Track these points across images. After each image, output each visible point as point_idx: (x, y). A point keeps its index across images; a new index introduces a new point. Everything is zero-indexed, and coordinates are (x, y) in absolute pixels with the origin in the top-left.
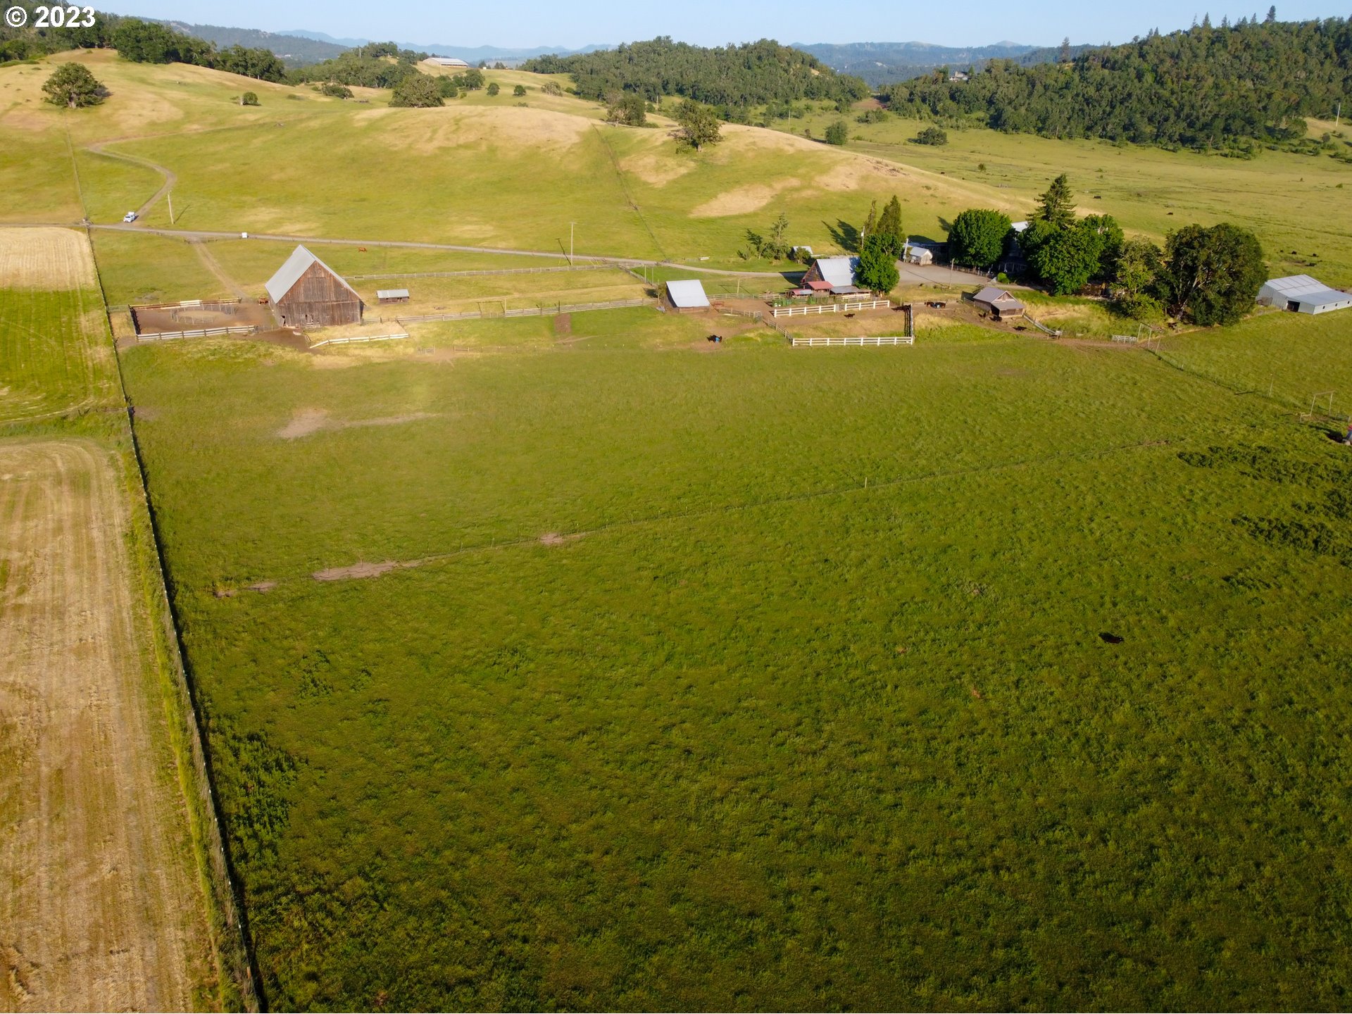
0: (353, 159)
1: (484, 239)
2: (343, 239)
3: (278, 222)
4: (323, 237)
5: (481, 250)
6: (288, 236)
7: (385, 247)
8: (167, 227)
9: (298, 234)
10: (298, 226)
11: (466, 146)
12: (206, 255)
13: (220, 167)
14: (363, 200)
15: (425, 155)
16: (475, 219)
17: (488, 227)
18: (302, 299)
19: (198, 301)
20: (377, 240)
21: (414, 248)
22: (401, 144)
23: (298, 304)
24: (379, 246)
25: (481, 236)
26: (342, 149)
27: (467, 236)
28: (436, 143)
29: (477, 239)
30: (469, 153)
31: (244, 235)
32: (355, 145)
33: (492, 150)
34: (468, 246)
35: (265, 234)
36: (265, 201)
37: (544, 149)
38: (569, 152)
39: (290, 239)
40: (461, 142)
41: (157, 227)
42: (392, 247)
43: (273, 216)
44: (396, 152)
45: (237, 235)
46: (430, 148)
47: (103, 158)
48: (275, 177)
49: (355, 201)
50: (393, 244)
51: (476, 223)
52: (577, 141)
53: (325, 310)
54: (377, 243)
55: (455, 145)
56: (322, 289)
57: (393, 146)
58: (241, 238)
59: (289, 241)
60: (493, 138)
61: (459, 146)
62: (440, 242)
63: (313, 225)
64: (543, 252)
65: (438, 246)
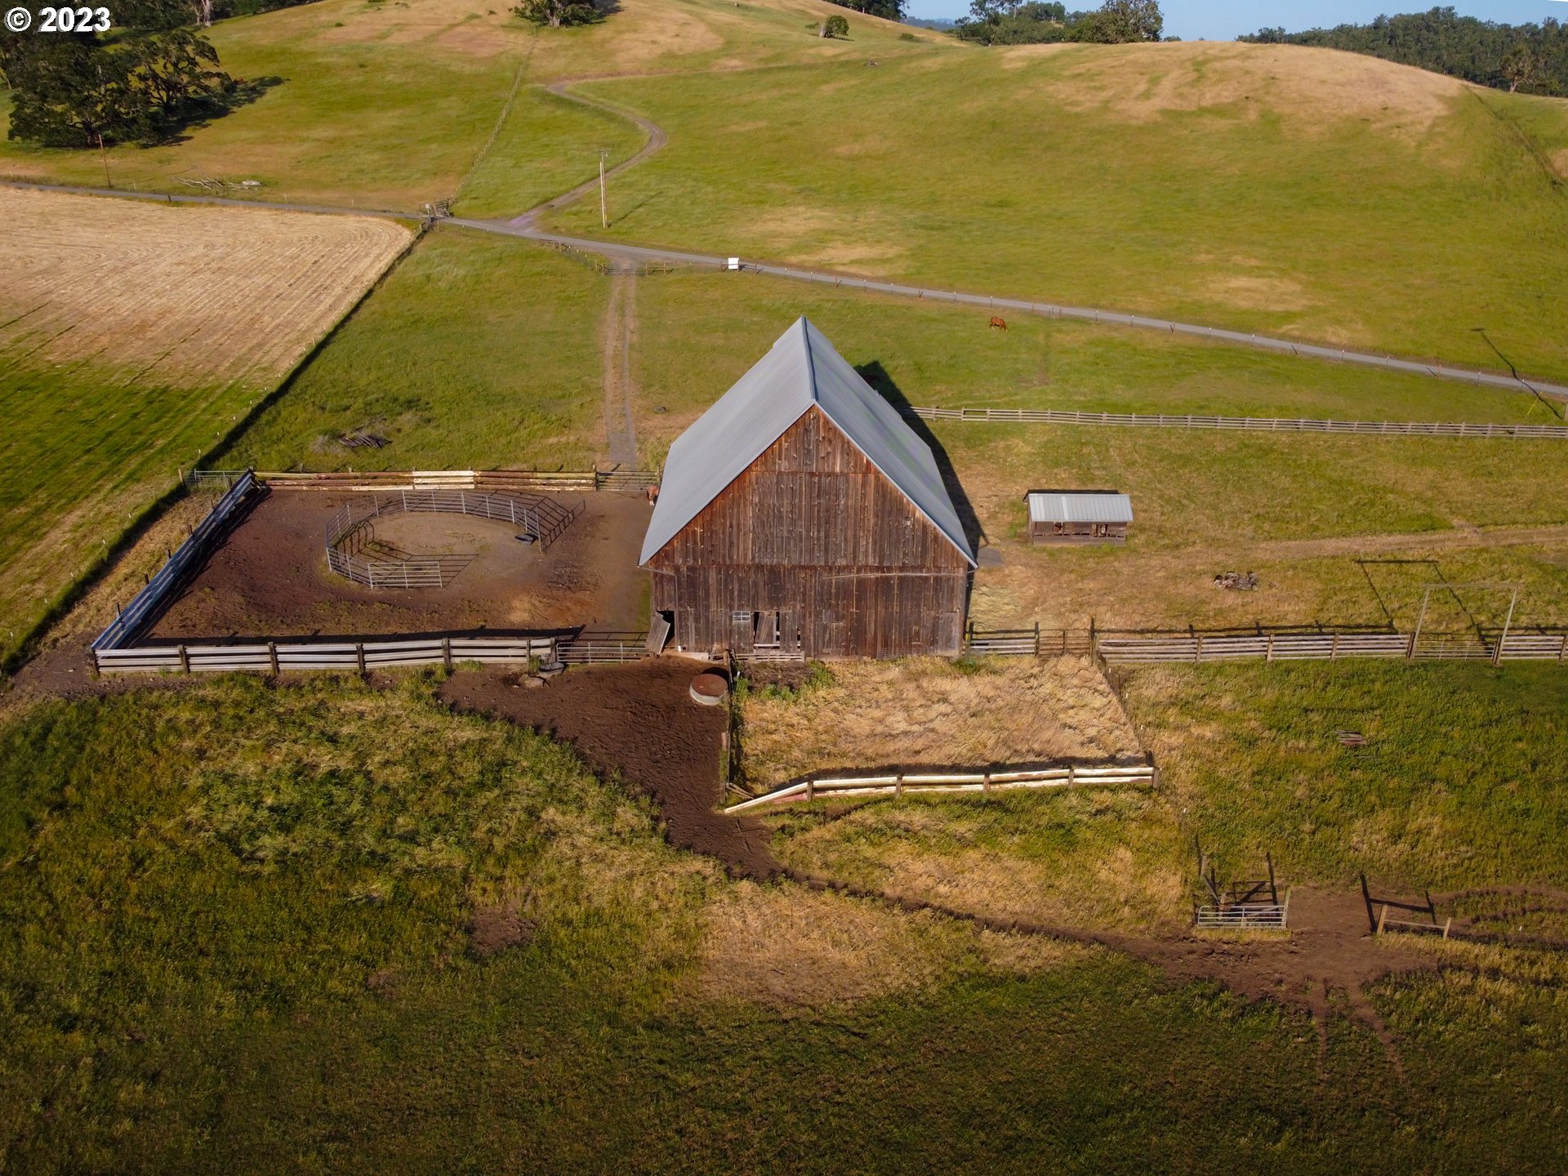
0: (994, 125)
1: (1288, 317)
2: (950, 288)
3: (821, 239)
4: (907, 280)
5: (1287, 345)
6: (832, 272)
7: (1047, 318)
8: (588, 234)
9: (853, 269)
10: (860, 251)
11: (1218, 111)
12: (621, 309)
13: (750, 126)
14: (1002, 204)
15: (1133, 122)
16: (1253, 262)
17: (1287, 286)
18: (746, 551)
19: (468, 474)
20: (1027, 298)
21: (1118, 326)
22: (1087, 102)
23: (728, 571)
24: (1032, 314)
25: (1280, 308)
26: (975, 105)
27: (1244, 304)
28: (1157, 103)
29: (1268, 314)
30: (1224, 124)
31: (733, 263)
32: (1001, 99)
33: (1271, 122)
34: (1248, 330)
35: (782, 264)
36: (809, 194)
37: (1378, 125)
38: (1431, 134)
39: (832, 279)
40: (1207, 101)
41: (570, 233)
42: (1062, 319)
43: (814, 224)
44: (1077, 115)
45: (716, 261)
46: (1144, 110)
47: (559, 101)
48: (841, 150)
49: (986, 204)
50: (1067, 311)
51: (1249, 272)
52: (1444, 113)
53: (827, 599)
54: (1027, 306)
55: (1193, 108)
56: (827, 518)
57: (1072, 104)
58: (725, 268)
59: (828, 285)
60: (1268, 98)
61: (1203, 111)
62: (1176, 313)
63: (892, 252)
64: (1451, 365)
65: (1179, 327)
